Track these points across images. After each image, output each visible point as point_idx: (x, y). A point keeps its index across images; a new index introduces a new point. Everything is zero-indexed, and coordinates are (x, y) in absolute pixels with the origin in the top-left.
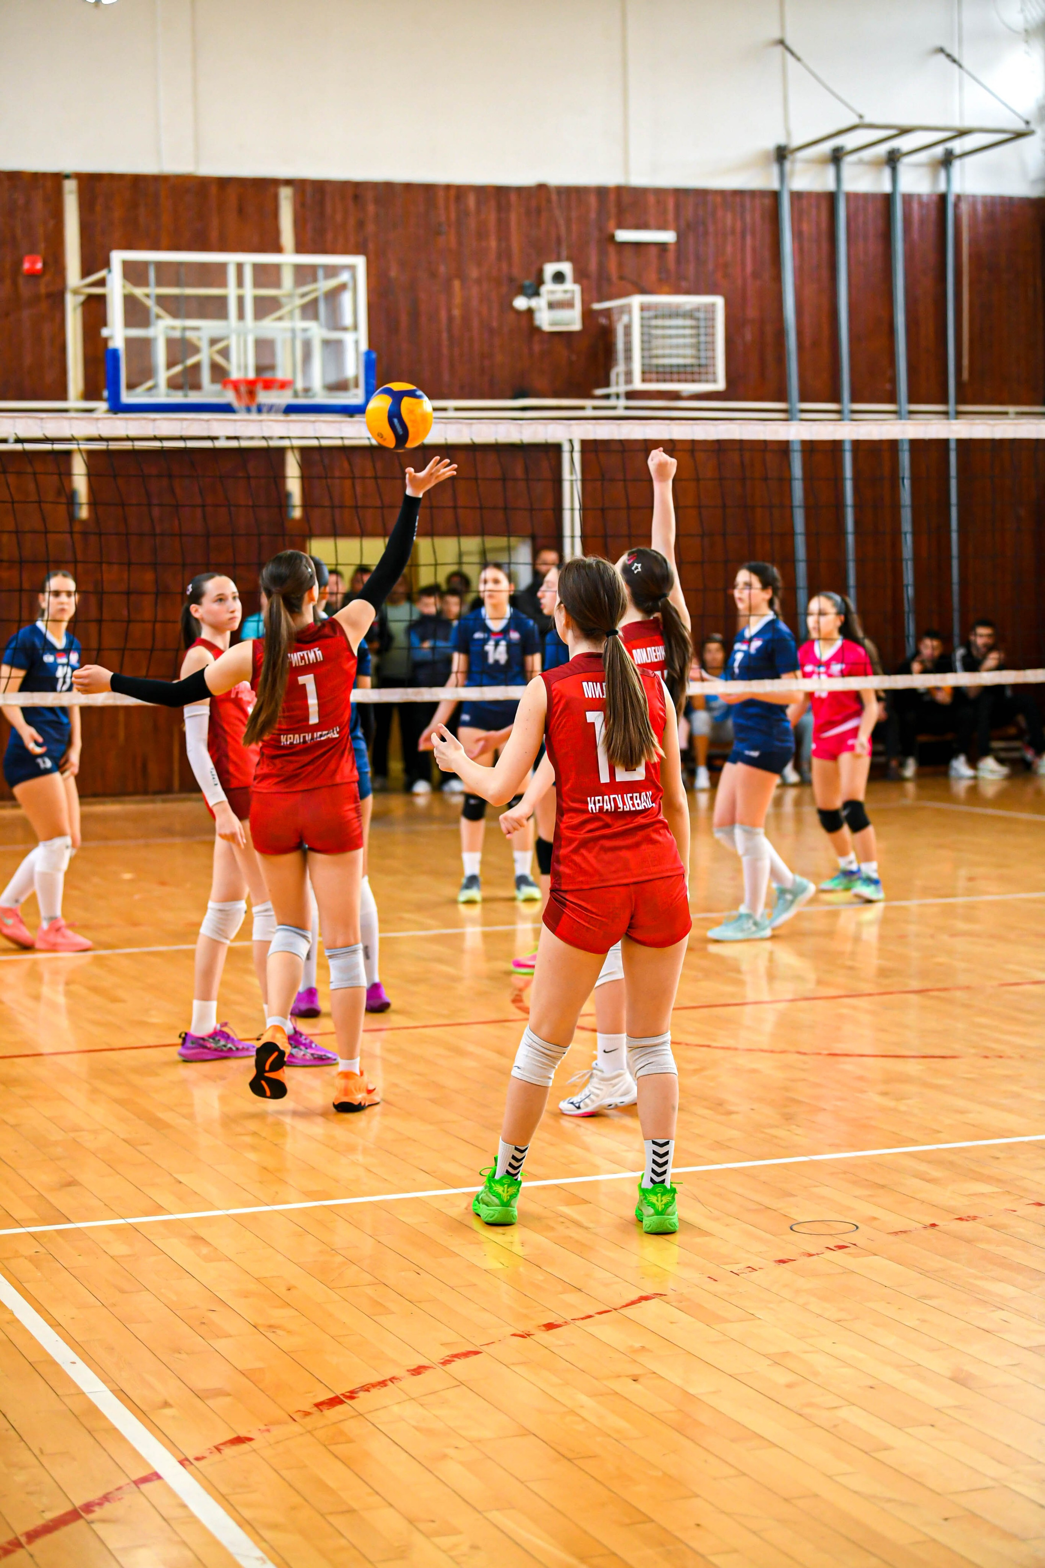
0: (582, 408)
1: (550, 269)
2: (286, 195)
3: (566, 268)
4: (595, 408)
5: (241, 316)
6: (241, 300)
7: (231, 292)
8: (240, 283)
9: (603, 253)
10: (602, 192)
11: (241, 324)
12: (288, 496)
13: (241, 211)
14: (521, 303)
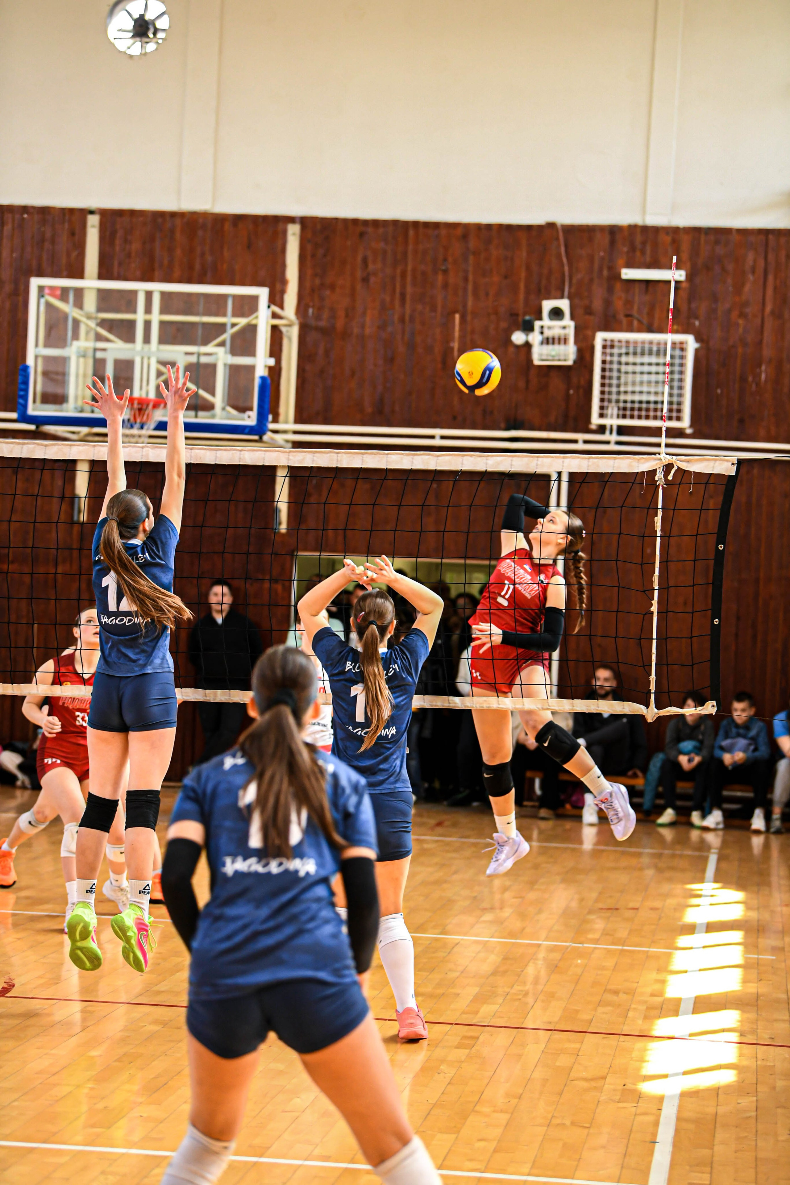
0: (575, 441)
1: (547, 305)
2: (293, 232)
3: (564, 304)
4: (586, 442)
5: (147, 339)
6: (148, 324)
7: (140, 317)
8: (148, 310)
9: (610, 290)
10: (613, 231)
11: (146, 346)
12: (276, 511)
13: (249, 246)
14: (518, 338)
